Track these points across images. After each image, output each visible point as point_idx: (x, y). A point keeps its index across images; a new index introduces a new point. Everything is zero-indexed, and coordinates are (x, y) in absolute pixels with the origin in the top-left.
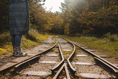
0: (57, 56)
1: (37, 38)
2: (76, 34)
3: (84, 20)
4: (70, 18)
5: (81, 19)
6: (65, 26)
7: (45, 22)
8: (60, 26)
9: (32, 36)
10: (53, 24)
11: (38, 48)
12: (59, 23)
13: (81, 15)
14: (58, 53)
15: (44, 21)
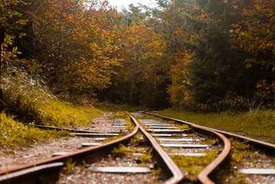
0: (143, 173)
1: (44, 112)
2: (227, 101)
3: (262, 36)
4: (198, 27)
5: (247, 30)
6: (174, 69)
7: (82, 50)
8: (149, 67)
9: (18, 101)
10: (115, 62)
11: (48, 148)
12: (145, 56)
13: (245, 12)
14: (147, 161)
15: (76, 46)
